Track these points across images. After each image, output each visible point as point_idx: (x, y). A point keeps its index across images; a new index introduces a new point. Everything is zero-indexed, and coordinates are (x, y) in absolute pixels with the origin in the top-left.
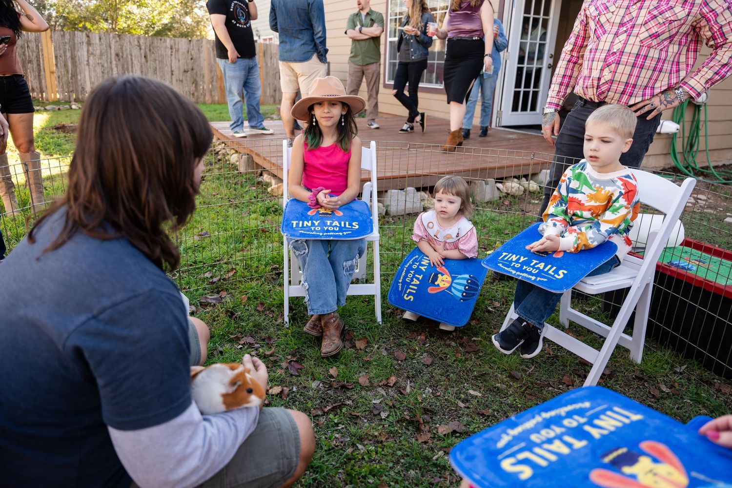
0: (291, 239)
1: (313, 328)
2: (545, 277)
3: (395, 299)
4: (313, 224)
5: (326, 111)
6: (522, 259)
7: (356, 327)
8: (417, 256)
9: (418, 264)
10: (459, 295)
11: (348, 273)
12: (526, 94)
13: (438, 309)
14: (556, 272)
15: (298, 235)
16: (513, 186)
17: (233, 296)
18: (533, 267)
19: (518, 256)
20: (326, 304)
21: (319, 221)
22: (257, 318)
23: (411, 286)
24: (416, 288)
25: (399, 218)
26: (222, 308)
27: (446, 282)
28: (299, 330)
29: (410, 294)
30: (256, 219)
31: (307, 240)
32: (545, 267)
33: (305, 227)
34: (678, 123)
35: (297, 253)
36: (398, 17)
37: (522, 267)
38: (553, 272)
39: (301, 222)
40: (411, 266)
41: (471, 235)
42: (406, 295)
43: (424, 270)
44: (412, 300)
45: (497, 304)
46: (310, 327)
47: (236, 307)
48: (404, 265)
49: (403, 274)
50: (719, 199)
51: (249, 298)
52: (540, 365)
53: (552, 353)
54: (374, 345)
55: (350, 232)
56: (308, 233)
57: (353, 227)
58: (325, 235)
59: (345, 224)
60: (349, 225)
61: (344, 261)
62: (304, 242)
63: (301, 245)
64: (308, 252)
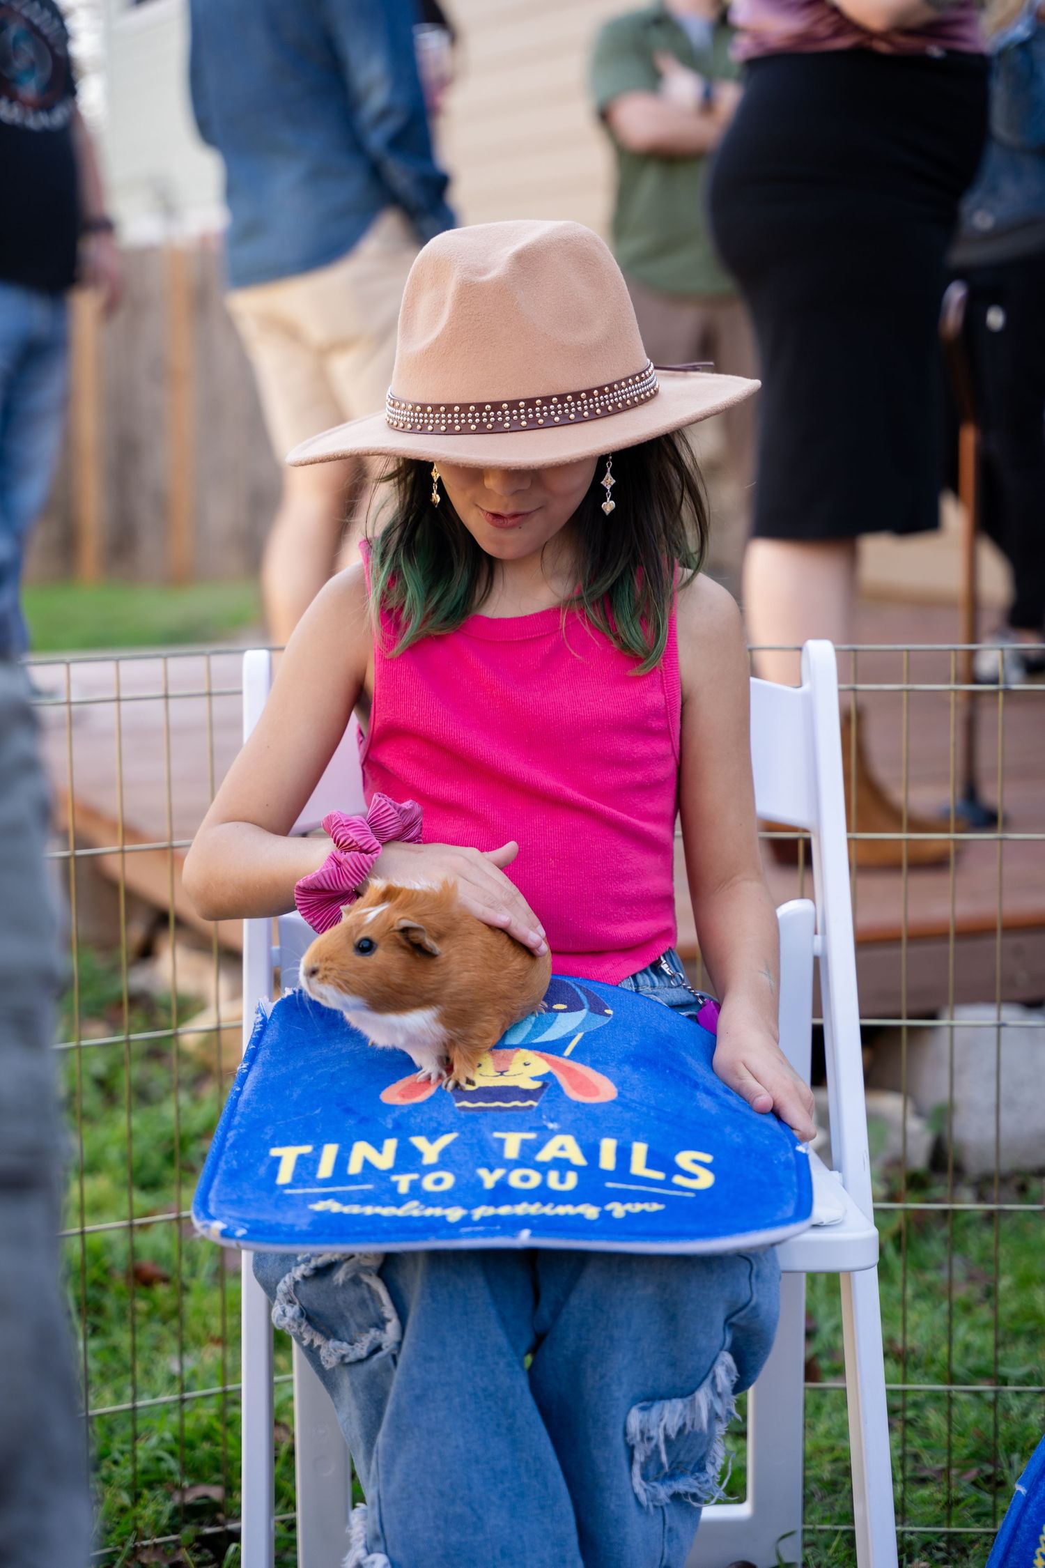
0: (287, 1261)
4: (408, 1159)
11: (663, 1492)
21: (446, 1140)
33: (353, 1180)
35: (331, 1351)
39: (330, 1152)
55: (655, 1207)
56: (369, 1210)
57: (678, 1180)
58: (484, 1221)
59: (623, 1155)
60: (649, 1165)
61: (635, 1401)
62: (366, 1269)
63: (352, 1295)
64: (400, 1344)
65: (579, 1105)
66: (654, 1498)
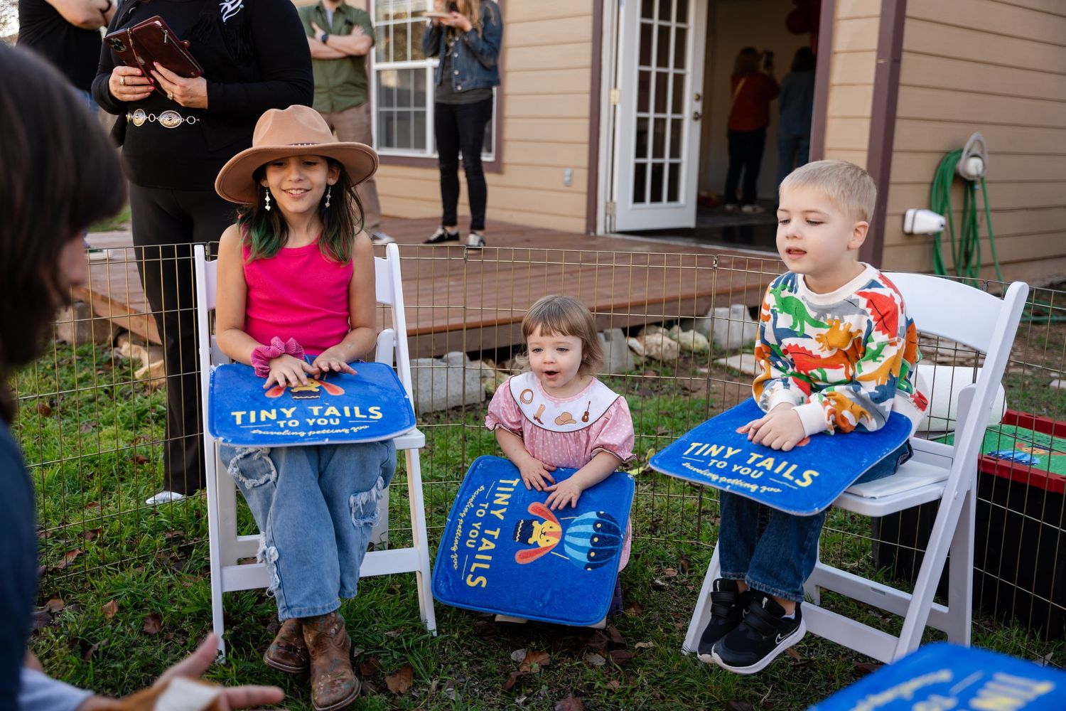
0: (234, 451)
1: (285, 656)
2: (776, 486)
3: (448, 589)
4: (281, 416)
5: (294, 176)
6: (730, 452)
7: (381, 648)
8: (482, 488)
9: (486, 506)
10: (582, 557)
11: (362, 522)
12: (658, 169)
13: (543, 595)
14: (798, 474)
15: (250, 438)
16: (658, 341)
17: (80, 607)
18: (753, 466)
19: (722, 448)
20: (320, 592)
21: (293, 409)
22: (149, 649)
23: (478, 557)
24: (489, 558)
25: (438, 417)
26: (57, 636)
27: (551, 534)
28: (252, 665)
29: (479, 572)
30: (115, 437)
31: (272, 449)
32: (776, 465)
33: (263, 423)
34: (941, 213)
35: (249, 483)
36: (391, 22)
37: (730, 467)
38: (791, 474)
39: (253, 414)
40: (472, 512)
41: (617, 413)
42: (470, 576)
43: (502, 518)
44: (484, 585)
45: (671, 572)
46: (279, 654)
47: (91, 630)
48: (456, 513)
49: (459, 532)
50: (1031, 350)
51: (121, 608)
52: (782, 683)
53: (799, 658)
54: (429, 682)
55: (366, 427)
56: (272, 433)
57: (371, 417)
58: (312, 436)
59: (352, 411)
60: (361, 414)
61: (352, 493)
62: (264, 454)
63: (259, 463)
64: (277, 478)
65: (333, 397)
66: (359, 524)
